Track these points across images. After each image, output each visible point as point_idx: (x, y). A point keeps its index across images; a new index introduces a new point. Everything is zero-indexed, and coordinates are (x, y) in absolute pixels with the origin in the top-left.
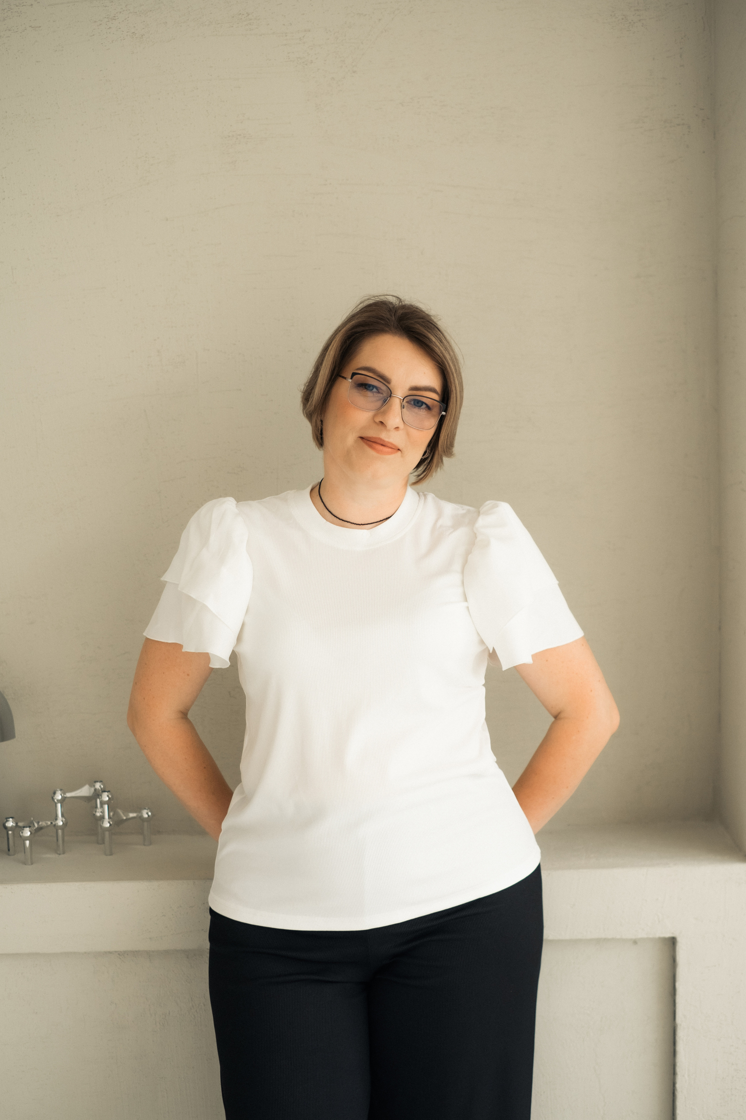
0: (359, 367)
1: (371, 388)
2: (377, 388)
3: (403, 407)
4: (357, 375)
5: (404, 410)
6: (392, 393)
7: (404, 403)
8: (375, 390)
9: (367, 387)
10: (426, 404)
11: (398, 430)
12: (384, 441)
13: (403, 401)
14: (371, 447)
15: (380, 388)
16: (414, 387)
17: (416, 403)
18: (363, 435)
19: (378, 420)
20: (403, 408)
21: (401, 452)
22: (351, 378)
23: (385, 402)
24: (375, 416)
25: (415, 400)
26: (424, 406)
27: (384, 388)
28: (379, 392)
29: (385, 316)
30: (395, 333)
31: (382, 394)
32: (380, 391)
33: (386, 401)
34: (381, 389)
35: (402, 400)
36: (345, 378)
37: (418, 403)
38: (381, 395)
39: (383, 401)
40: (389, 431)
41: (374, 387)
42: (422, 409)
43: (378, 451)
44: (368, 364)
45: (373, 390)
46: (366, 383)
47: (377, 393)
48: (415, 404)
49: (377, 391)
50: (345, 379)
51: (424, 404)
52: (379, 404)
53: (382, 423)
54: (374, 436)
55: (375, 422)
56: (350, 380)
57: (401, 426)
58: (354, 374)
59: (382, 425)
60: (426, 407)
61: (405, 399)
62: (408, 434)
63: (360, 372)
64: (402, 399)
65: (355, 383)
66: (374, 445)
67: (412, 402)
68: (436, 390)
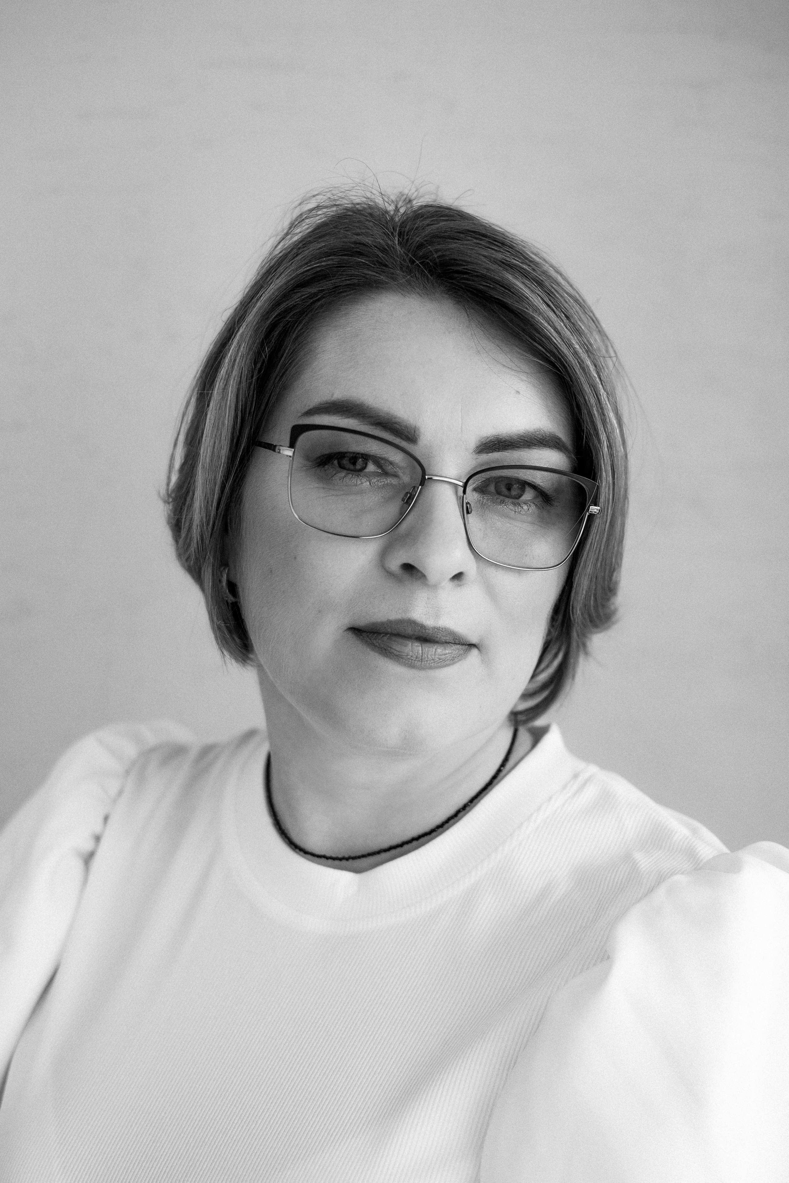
0: (311, 407)
1: (360, 462)
2: (378, 461)
3: (466, 510)
4: (311, 430)
5: (472, 519)
6: (427, 471)
7: (472, 497)
8: (371, 467)
9: (345, 462)
10: (534, 487)
11: (460, 586)
12: (423, 627)
13: (464, 492)
14: (386, 652)
15: (386, 460)
16: (491, 441)
17: (504, 490)
18: (361, 622)
19: (395, 564)
20: (468, 513)
21: (477, 648)
22: (292, 445)
23: (408, 503)
24: (384, 554)
25: (498, 480)
26: (528, 495)
27: (396, 457)
28: (386, 473)
29: (368, 240)
30: (406, 288)
31: (395, 476)
32: (389, 468)
33: (411, 498)
34: (391, 463)
35: (461, 490)
36: (272, 447)
37: (509, 488)
38: (394, 481)
39: (403, 500)
40: (435, 587)
41: (366, 457)
42: (525, 503)
43: (411, 664)
44: (338, 394)
45: (367, 470)
46: (342, 450)
47: (379, 475)
48: (499, 493)
49: (379, 471)
50: (274, 450)
51: (528, 489)
52: (393, 509)
53: (409, 568)
54: (394, 615)
55: (390, 574)
56: (289, 452)
57: (469, 565)
58: (297, 431)
59: (412, 575)
60: (535, 498)
61: (470, 482)
62: (491, 591)
63: (318, 420)
64: (461, 484)
65: (307, 458)
66: (397, 646)
67: (492, 488)
68: (559, 439)
